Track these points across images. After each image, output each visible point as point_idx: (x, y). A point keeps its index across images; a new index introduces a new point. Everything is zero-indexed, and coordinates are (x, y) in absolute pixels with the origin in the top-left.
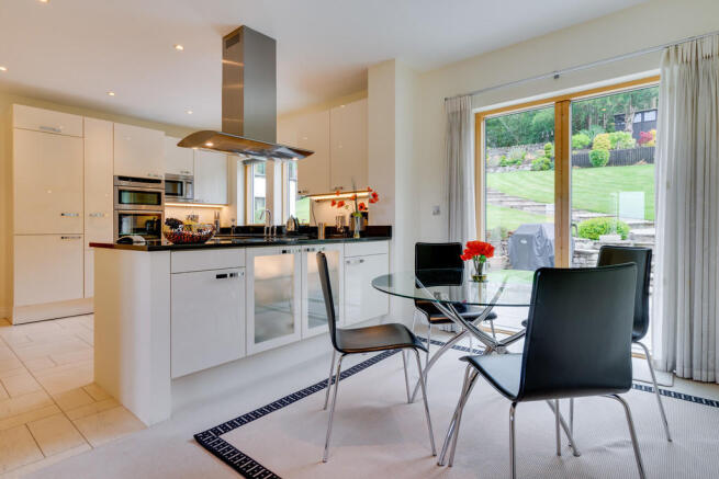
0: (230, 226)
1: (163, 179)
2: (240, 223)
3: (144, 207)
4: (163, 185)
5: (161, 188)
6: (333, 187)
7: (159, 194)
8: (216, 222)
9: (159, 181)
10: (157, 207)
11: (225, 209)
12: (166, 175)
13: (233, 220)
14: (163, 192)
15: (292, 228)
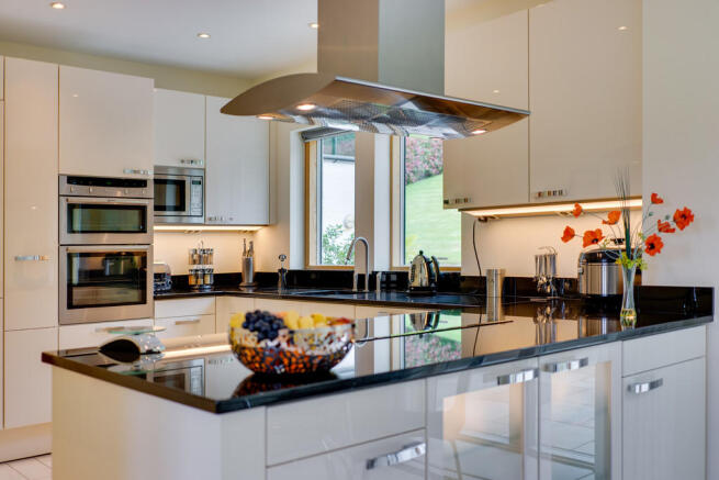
0: (275, 270)
1: (150, 176)
2: (294, 264)
3: (106, 238)
4: (150, 190)
5: (146, 197)
6: (535, 190)
7: (142, 210)
8: (248, 263)
9: (141, 183)
10: (140, 238)
11: (263, 234)
12: (157, 169)
13: (282, 258)
14: (150, 204)
15: (421, 279)
